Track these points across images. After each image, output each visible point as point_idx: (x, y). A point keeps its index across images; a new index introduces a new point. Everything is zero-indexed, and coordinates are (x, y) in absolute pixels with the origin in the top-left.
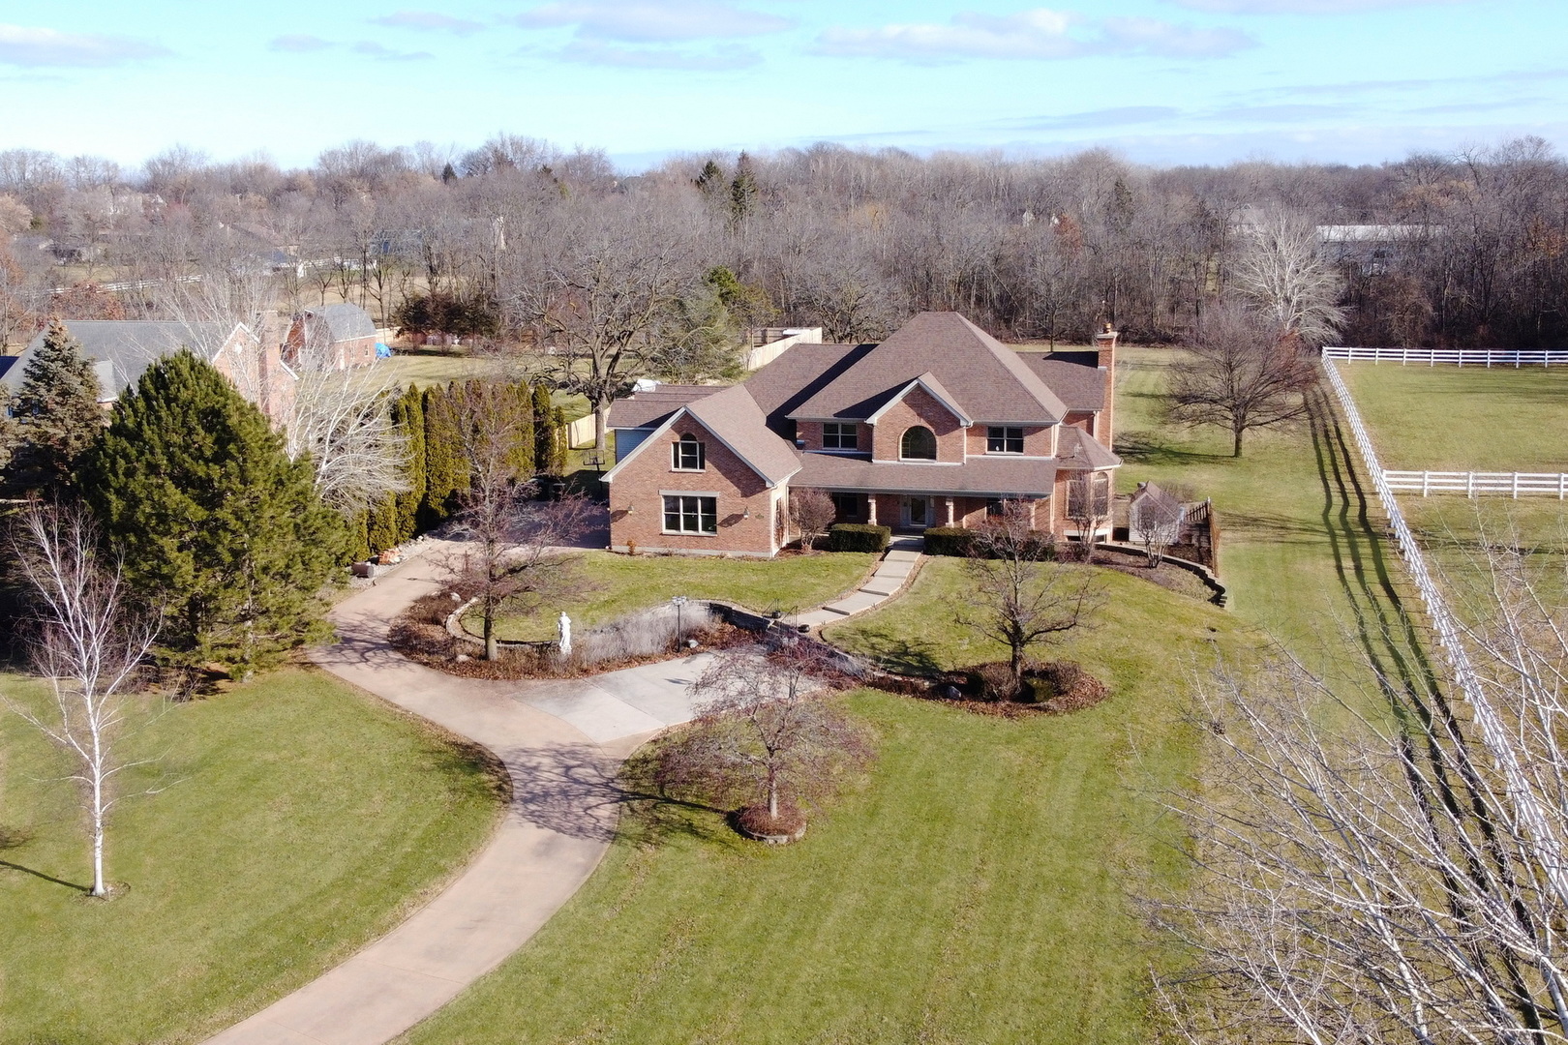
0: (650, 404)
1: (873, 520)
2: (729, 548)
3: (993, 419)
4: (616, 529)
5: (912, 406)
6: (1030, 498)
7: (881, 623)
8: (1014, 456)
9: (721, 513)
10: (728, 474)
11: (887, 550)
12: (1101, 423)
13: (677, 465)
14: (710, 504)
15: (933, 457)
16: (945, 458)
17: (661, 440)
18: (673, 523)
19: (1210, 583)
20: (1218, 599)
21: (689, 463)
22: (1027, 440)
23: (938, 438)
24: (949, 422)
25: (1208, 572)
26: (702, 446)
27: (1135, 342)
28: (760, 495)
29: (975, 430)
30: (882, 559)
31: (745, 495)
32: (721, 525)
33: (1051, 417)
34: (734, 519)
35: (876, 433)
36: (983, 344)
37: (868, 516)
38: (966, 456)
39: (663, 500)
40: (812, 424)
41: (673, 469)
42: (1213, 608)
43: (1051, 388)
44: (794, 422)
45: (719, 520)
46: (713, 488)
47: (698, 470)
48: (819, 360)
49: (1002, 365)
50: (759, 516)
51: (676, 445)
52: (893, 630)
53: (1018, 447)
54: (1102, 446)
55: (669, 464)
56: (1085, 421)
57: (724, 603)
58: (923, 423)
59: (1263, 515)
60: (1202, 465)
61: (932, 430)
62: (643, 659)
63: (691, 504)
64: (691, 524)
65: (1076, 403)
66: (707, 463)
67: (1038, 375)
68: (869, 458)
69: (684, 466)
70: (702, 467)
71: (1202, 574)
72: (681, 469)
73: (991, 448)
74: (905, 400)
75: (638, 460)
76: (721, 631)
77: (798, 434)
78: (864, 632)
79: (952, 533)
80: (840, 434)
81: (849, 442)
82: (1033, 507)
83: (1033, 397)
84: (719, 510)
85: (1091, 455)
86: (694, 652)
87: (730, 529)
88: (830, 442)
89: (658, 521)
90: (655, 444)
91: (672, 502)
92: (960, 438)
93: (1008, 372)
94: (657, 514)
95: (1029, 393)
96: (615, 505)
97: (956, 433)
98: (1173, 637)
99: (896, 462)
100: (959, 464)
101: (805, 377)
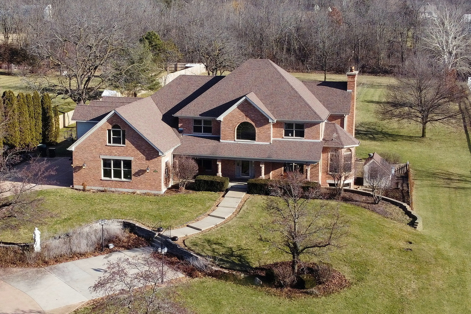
0: (96, 108)
1: (220, 174)
2: (138, 188)
3: (287, 119)
4: (76, 176)
5: (242, 111)
6: (308, 163)
7: (219, 236)
8: (299, 139)
9: (134, 169)
10: (138, 147)
11: (227, 191)
12: (348, 121)
13: (110, 142)
14: (128, 164)
15: (253, 138)
16: (260, 140)
17: (101, 128)
18: (107, 174)
19: (408, 213)
20: (413, 223)
21: (116, 141)
22: (306, 130)
23: (256, 129)
24: (263, 120)
25: (408, 207)
26: (124, 132)
27: (369, 73)
28: (156, 159)
29: (277, 125)
30: (223, 196)
31: (147, 159)
32: (134, 175)
33: (320, 118)
34: (141, 172)
35: (222, 126)
36: (283, 77)
37: (217, 172)
38: (272, 139)
39: (102, 161)
40: (187, 120)
41: (108, 144)
42: (409, 228)
43: (320, 101)
44: (177, 118)
45: (133, 173)
46: (129, 155)
47: (122, 145)
48: (192, 84)
49: (293, 89)
50: (155, 171)
51: (109, 131)
52: (226, 240)
53: (301, 134)
54: (348, 134)
55: (106, 141)
56: (339, 120)
57: (131, 222)
58: (248, 120)
59: (438, 171)
60: (404, 142)
61: (254, 124)
62: (82, 255)
63: (117, 163)
64: (117, 174)
65: (334, 110)
66: (126, 141)
67: (314, 94)
68: (218, 139)
69: (114, 143)
70: (124, 143)
71: (404, 208)
72: (112, 144)
73: (287, 134)
74: (238, 107)
75: (89, 139)
76: (129, 237)
77: (180, 125)
78: (209, 241)
79: (263, 182)
80: (203, 125)
81: (208, 130)
82: (309, 169)
83: (310, 107)
84: (133, 167)
85: (342, 139)
86: (112, 251)
87: (139, 178)
88: (197, 129)
89: (100, 172)
90: (98, 129)
91: (107, 163)
92: (270, 128)
93: (296, 92)
94: (98, 168)
95: (308, 105)
96: (76, 163)
97: (267, 126)
98: (387, 247)
99: (233, 142)
100: (268, 143)
101: (184, 93)
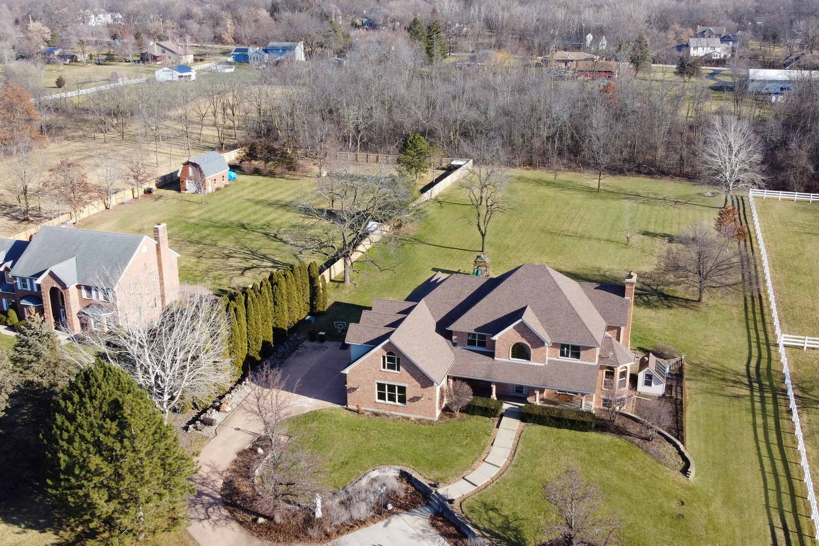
0: (370, 329)
1: (494, 396)
2: (412, 413)
3: (563, 341)
4: (350, 397)
5: (518, 331)
7: (495, 498)
8: (574, 360)
9: (409, 395)
10: (413, 375)
11: (502, 416)
12: (625, 332)
13: (384, 367)
14: (402, 390)
15: (528, 358)
16: (535, 361)
17: (375, 354)
18: (381, 396)
19: (681, 454)
20: (685, 471)
21: (390, 367)
22: (582, 353)
23: (532, 350)
24: (539, 342)
25: (681, 446)
26: (398, 359)
28: (431, 388)
29: (555, 345)
30: (498, 427)
31: (422, 387)
32: (408, 400)
33: (597, 342)
34: (415, 399)
35: (497, 344)
36: (560, 289)
37: (491, 393)
38: (547, 358)
39: (376, 385)
40: (460, 334)
41: (383, 369)
42: (681, 476)
43: (597, 309)
44: (451, 332)
45: (407, 398)
46: (404, 382)
47: (396, 371)
49: (570, 304)
50: (429, 399)
51: (384, 357)
52: (502, 505)
53: (577, 355)
54: (624, 348)
55: (380, 366)
56: (616, 331)
57: (407, 471)
58: (524, 341)
61: (529, 345)
62: (361, 523)
63: (391, 388)
64: (392, 398)
65: (611, 321)
66: (401, 368)
68: (492, 355)
69: (388, 368)
70: (398, 369)
71: (677, 447)
72: (386, 370)
73: (562, 354)
74: (514, 328)
75: (363, 362)
76: (407, 489)
77: (453, 338)
78: (485, 505)
79: (537, 412)
80: (477, 339)
81: (482, 344)
82: (584, 399)
83: (587, 328)
84: (407, 393)
85: (619, 357)
86: (391, 513)
87: (413, 404)
88: (472, 343)
89: (374, 395)
90: (372, 356)
91: (381, 387)
92: (545, 351)
93: (573, 309)
94: (373, 391)
95: (585, 325)
96: (348, 386)
97: (542, 348)
99: (507, 360)
100: (543, 365)
101: (458, 298)
